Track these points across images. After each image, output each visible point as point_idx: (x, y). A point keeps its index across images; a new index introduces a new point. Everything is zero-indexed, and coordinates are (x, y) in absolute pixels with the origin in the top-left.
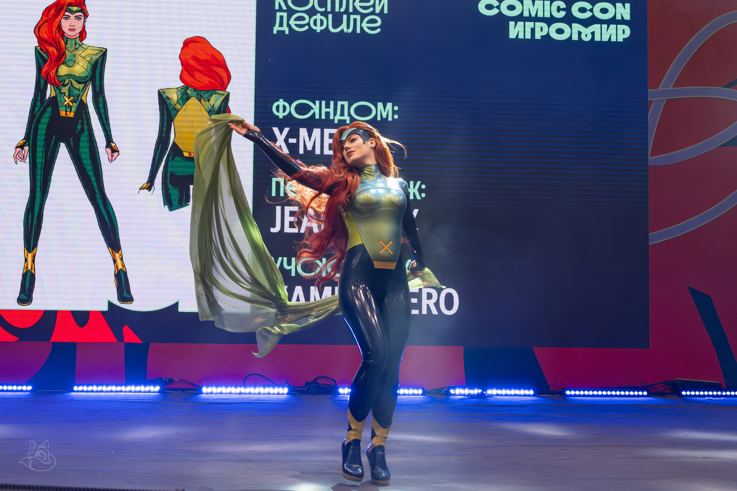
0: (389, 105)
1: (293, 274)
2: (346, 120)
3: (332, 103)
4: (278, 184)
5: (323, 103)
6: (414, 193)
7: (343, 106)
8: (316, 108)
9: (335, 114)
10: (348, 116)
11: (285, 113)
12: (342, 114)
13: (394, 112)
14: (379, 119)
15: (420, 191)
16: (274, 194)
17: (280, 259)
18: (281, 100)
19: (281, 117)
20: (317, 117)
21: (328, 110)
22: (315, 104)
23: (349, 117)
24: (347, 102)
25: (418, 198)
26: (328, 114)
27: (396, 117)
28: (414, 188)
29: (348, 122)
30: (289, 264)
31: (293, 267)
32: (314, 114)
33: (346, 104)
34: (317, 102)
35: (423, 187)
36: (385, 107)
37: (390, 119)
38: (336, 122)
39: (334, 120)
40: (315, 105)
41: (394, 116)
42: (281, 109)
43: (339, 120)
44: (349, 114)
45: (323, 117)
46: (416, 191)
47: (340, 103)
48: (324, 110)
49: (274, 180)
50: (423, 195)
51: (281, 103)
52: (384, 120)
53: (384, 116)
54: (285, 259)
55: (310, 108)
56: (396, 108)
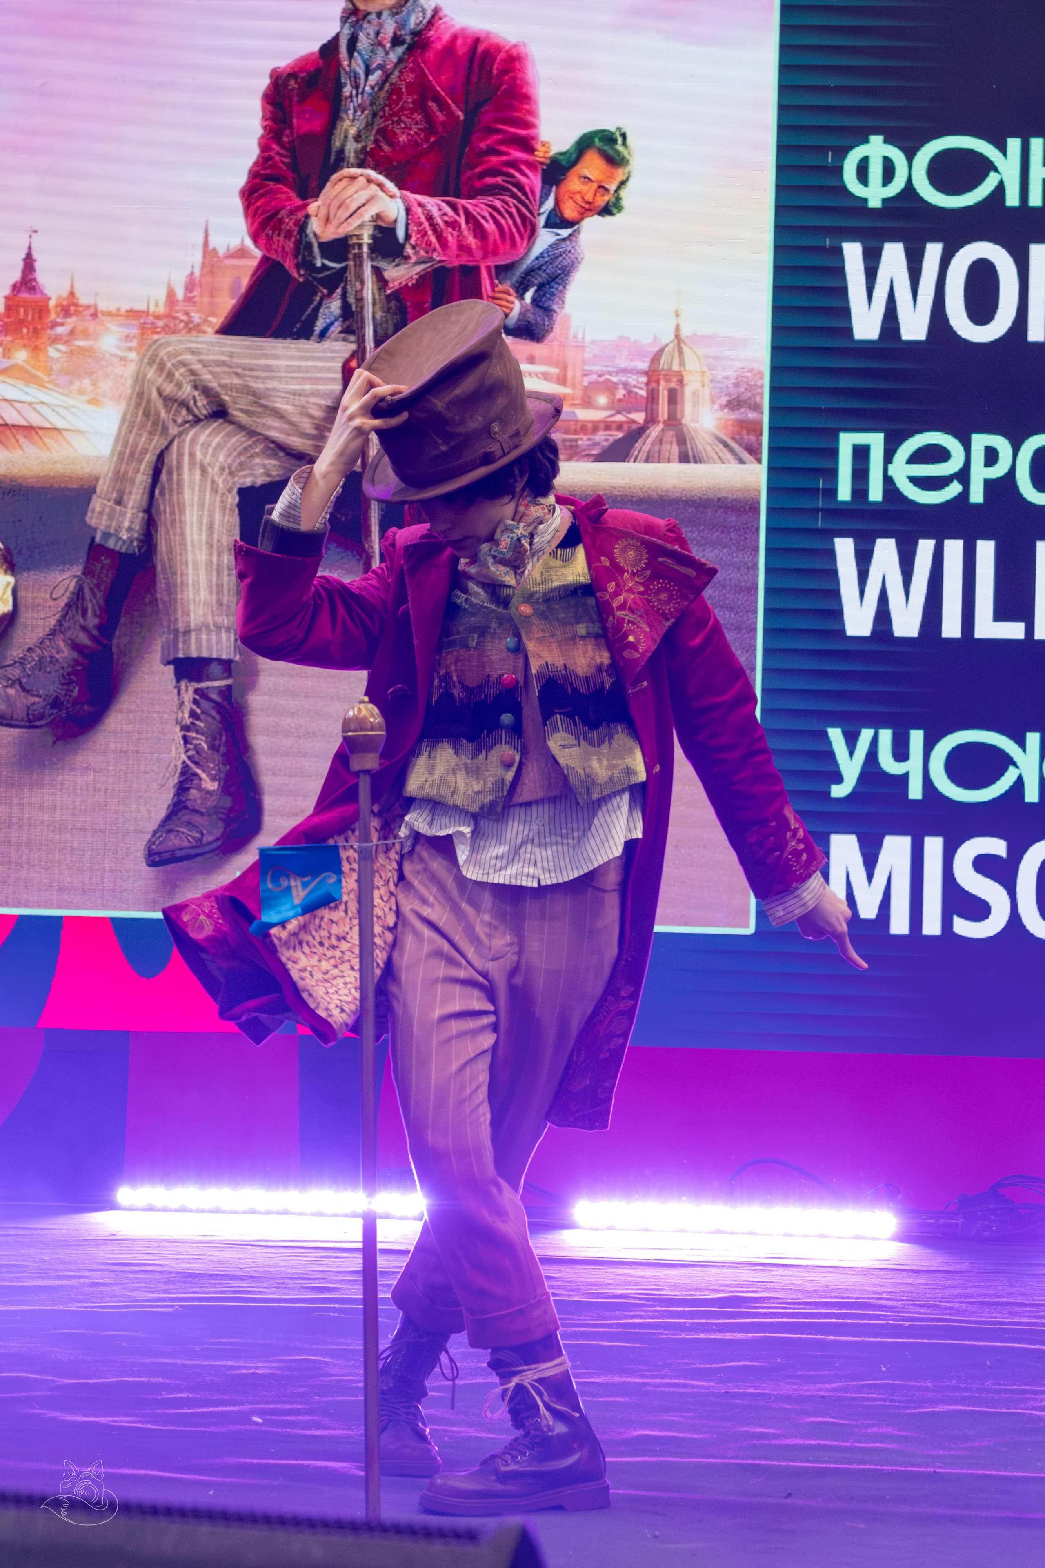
1: (915, 792)
4: (861, 453)
5: (1036, 145)
8: (1006, 165)
11: (890, 186)
16: (844, 493)
17: (866, 734)
18: (876, 140)
19: (875, 203)
20: (1012, 199)
22: (1003, 150)
30: (901, 753)
31: (913, 766)
32: (1000, 189)
34: (1013, 143)
40: (1005, 155)
42: (876, 171)
45: (1035, 199)
48: (1038, 173)
49: (847, 441)
51: (876, 148)
54: (886, 736)
55: (985, 166)
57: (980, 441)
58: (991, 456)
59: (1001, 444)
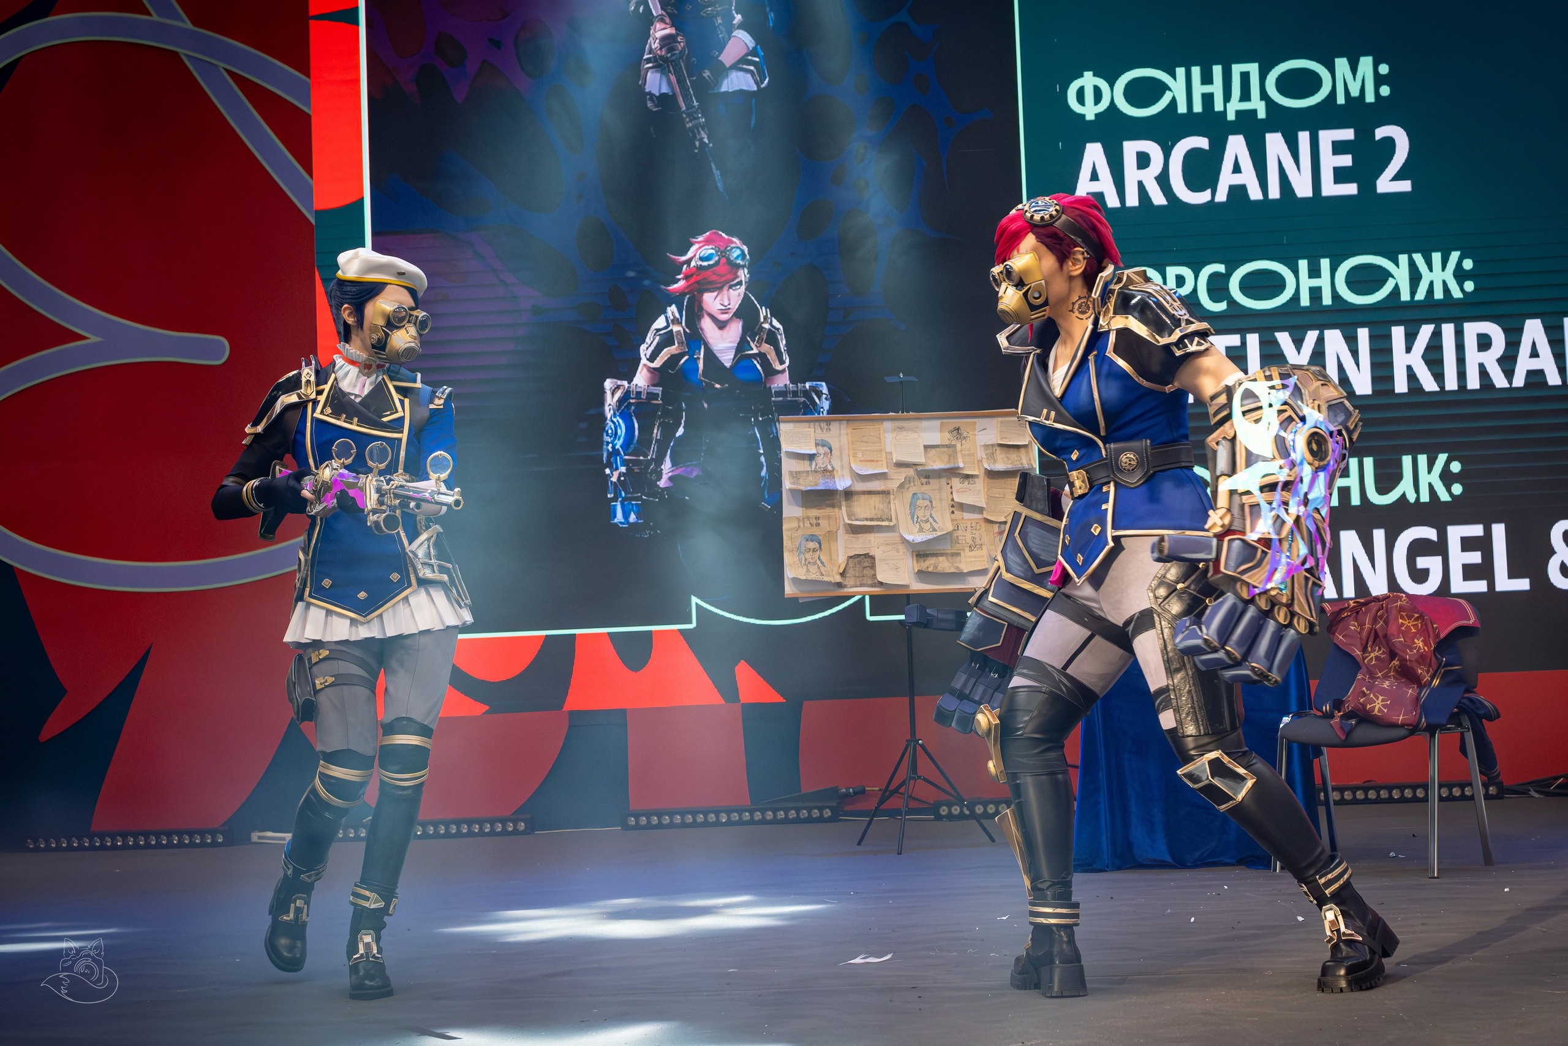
0: (1366, 63)
2: (1255, 112)
3: (1217, 70)
5: (1196, 71)
6: (1444, 283)
7: (1245, 77)
8: (1177, 86)
9: (1227, 97)
10: (1261, 99)
11: (1100, 105)
12: (1245, 96)
13: (1379, 80)
14: (1341, 100)
15: (1460, 275)
18: (1088, 75)
19: (1090, 117)
20: (1182, 109)
21: (1207, 89)
22: (1174, 76)
23: (1263, 103)
24: (1256, 65)
25: (1457, 294)
26: (1208, 99)
27: (1385, 91)
28: (1443, 270)
29: (1262, 114)
32: (1174, 101)
33: (1253, 68)
34: (1180, 72)
35: (1468, 264)
36: (1354, 70)
37: (1370, 98)
38: (1231, 116)
39: (1224, 113)
40: (1175, 79)
41: (1379, 89)
42: (1090, 96)
43: (1239, 113)
44: (1264, 95)
45: (1198, 108)
46: (1449, 275)
47: (1237, 69)
48: (1199, 89)
50: (1469, 286)
51: (1089, 80)
52: (1356, 103)
53: (1355, 92)
55: (1163, 88)
56: (1384, 69)
57: (1172, 271)
58: (1180, 281)
59: (1186, 272)
